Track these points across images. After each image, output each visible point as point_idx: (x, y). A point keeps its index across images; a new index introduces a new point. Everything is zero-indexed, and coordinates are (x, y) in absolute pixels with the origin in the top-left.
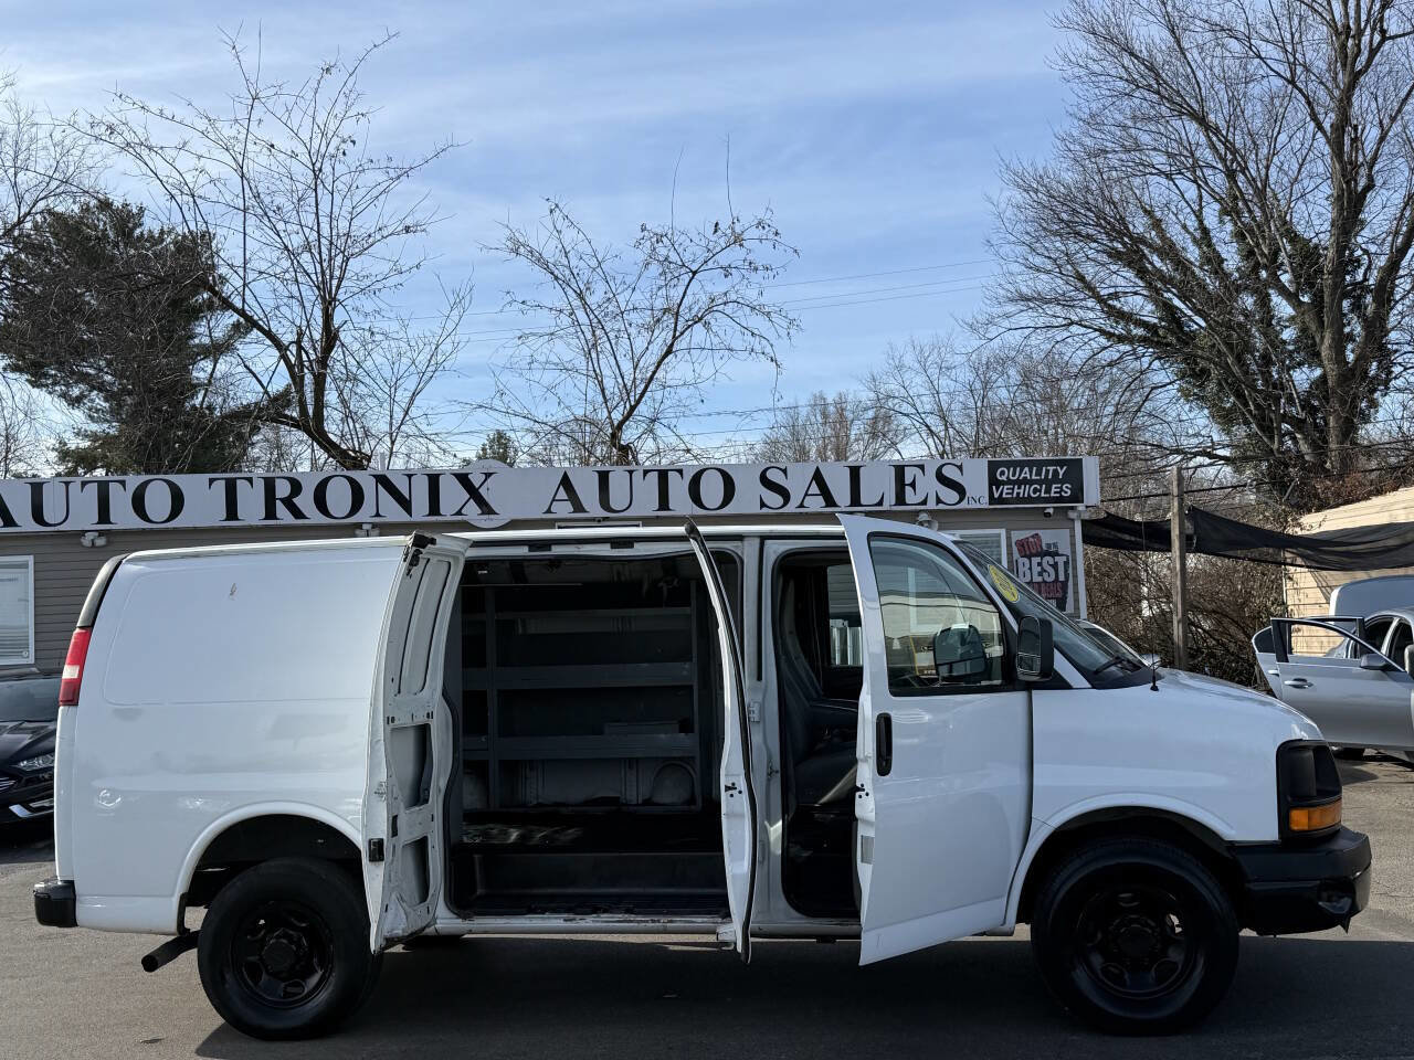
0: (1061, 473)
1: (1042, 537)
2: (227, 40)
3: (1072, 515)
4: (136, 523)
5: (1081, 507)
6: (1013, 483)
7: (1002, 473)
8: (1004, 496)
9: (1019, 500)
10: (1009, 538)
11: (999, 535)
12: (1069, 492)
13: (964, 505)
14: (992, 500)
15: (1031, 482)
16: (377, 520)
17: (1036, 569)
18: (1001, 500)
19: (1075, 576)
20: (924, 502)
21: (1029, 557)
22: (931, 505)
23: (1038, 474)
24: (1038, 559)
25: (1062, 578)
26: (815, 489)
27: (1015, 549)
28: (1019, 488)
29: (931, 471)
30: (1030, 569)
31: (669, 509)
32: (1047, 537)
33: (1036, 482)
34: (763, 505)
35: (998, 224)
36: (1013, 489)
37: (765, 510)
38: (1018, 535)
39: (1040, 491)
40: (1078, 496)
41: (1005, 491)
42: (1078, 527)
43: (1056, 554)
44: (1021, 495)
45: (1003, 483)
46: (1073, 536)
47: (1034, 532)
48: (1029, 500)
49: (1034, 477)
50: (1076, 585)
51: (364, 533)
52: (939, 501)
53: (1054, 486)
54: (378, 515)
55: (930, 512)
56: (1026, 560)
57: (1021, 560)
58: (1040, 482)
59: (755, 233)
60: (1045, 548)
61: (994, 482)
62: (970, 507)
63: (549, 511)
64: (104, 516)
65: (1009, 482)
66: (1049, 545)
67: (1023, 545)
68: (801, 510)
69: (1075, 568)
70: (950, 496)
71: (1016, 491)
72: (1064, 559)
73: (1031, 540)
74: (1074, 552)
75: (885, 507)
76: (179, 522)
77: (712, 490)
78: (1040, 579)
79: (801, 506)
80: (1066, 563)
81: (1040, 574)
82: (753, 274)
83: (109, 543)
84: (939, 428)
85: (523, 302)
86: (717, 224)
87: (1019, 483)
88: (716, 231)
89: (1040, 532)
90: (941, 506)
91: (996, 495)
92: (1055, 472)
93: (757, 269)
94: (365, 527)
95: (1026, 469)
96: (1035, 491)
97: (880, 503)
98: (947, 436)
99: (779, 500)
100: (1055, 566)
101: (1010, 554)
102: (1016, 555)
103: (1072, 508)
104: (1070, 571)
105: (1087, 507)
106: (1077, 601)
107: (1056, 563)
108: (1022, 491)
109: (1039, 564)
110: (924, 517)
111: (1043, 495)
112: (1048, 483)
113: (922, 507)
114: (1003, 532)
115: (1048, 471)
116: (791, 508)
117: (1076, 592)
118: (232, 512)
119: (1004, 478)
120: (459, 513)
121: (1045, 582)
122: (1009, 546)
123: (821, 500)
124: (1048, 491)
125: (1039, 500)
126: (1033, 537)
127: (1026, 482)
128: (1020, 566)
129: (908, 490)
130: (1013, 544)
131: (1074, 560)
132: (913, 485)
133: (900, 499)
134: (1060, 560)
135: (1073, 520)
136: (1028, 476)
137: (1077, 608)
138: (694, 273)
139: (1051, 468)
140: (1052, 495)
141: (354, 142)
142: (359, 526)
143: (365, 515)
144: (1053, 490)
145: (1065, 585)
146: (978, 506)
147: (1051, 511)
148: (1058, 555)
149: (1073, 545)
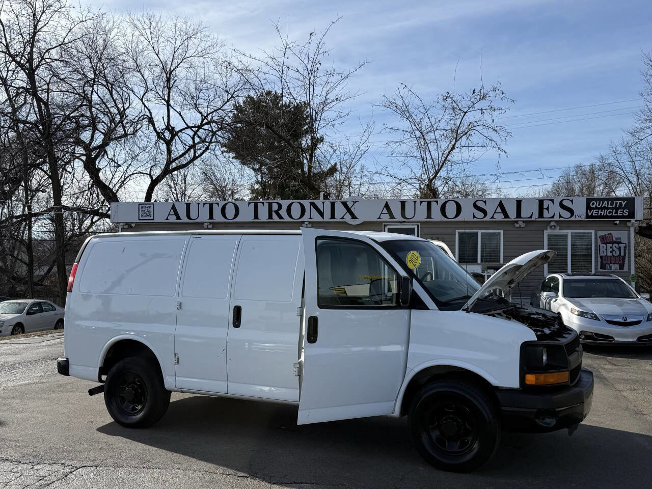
0: (623, 204)
1: (613, 235)
2: (274, 25)
3: (629, 224)
4: (223, 220)
5: (633, 220)
6: (599, 208)
7: (593, 204)
8: (594, 214)
9: (601, 217)
10: (596, 234)
11: (591, 233)
12: (627, 213)
13: (573, 219)
14: (587, 217)
15: (608, 208)
16: (310, 220)
17: (609, 250)
18: (592, 217)
19: (629, 254)
20: (553, 217)
21: (606, 244)
22: (557, 218)
23: (612, 204)
24: (611, 245)
25: (622, 254)
26: (499, 210)
27: (599, 240)
28: (602, 211)
29: (557, 202)
30: (606, 249)
31: (431, 218)
32: (616, 234)
33: (610, 208)
34: (474, 217)
35: (647, 85)
36: (598, 212)
37: (475, 219)
38: (600, 233)
39: (612, 213)
40: (632, 215)
41: (594, 212)
42: (632, 230)
43: (620, 243)
44: (602, 214)
45: (594, 209)
46: (629, 235)
47: (610, 232)
48: (607, 217)
49: (609, 206)
50: (629, 258)
51: (306, 226)
52: (560, 216)
53: (619, 210)
54: (311, 218)
55: (556, 222)
56: (605, 246)
57: (602, 245)
58: (612, 208)
59: (493, 93)
60: (614, 240)
61: (588, 207)
62: (576, 219)
63: (379, 218)
64: (211, 217)
65: (597, 208)
66: (616, 239)
67: (603, 238)
68: (492, 220)
69: (629, 250)
70: (566, 214)
71: (600, 212)
72: (624, 245)
73: (608, 236)
74: (629, 242)
75: (533, 219)
76: (237, 220)
77: (451, 210)
78: (611, 254)
79: (492, 217)
80: (625, 247)
81: (611, 252)
82: (493, 112)
83: (213, 227)
84: (634, 180)
85: (391, 128)
86: (474, 90)
87: (602, 208)
88: (473, 93)
89: (612, 232)
90: (561, 219)
91: (590, 214)
92: (621, 204)
93: (495, 110)
94: (305, 223)
95: (606, 202)
96: (610, 212)
97: (531, 217)
98: (638, 183)
99: (482, 215)
100: (619, 249)
101: (596, 242)
102: (599, 242)
103: (630, 221)
104: (627, 251)
105: (636, 221)
106: (629, 265)
107: (620, 247)
108: (603, 213)
109: (611, 247)
110: (553, 224)
111: (613, 214)
112: (617, 209)
113: (552, 219)
114: (593, 232)
115: (616, 203)
116: (488, 218)
117: (629, 261)
118: (256, 217)
119: (594, 206)
120: (343, 218)
121: (613, 255)
122: (596, 238)
123: (502, 216)
124: (616, 212)
125: (612, 217)
126: (608, 234)
127: (605, 208)
128: (601, 247)
129: (545, 211)
130: (598, 237)
131: (629, 246)
132: (547, 209)
133: (541, 215)
134: (622, 246)
135: (630, 227)
136: (606, 205)
137: (629, 269)
138: (466, 113)
139: (618, 202)
140: (618, 214)
141: (320, 64)
142: (303, 222)
143: (306, 218)
144: (619, 212)
145: (624, 257)
146: (580, 219)
147: (618, 222)
148: (621, 243)
149: (629, 238)
